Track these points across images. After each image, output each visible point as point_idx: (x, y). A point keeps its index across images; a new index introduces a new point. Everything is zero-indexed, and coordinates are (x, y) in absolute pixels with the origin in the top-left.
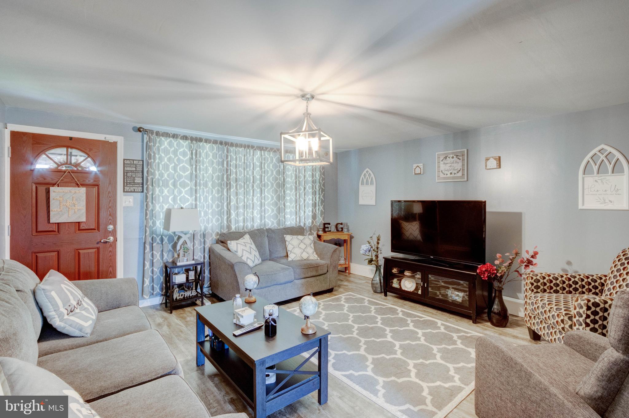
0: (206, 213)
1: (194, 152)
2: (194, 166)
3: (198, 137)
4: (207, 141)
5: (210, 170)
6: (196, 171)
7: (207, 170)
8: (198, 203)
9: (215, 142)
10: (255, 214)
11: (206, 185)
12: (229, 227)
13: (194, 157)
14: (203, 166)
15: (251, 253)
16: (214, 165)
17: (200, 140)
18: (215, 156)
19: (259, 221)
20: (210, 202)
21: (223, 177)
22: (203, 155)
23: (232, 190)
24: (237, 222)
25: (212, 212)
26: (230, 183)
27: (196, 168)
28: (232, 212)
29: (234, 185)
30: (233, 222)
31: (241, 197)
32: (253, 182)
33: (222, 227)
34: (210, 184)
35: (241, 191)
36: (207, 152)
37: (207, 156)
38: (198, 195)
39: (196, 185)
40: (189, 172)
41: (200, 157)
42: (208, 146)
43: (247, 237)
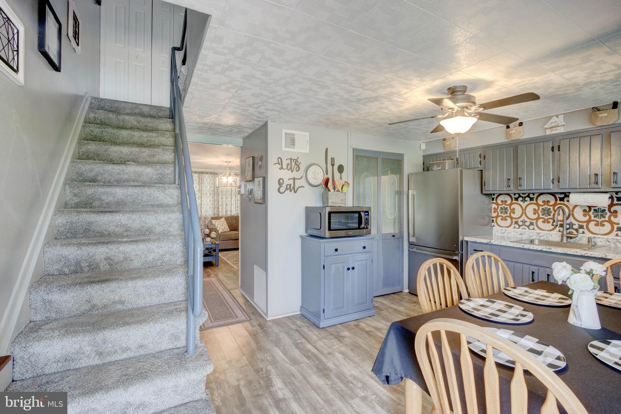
0: (206, 208)
1: (200, 179)
2: (200, 186)
3: (202, 171)
4: (207, 173)
5: (208, 187)
6: (201, 188)
7: (207, 187)
8: (202, 203)
9: (211, 173)
10: (232, 209)
11: (206, 194)
12: (219, 215)
13: (200, 181)
14: (205, 185)
15: (222, 226)
16: (210, 184)
17: (203, 173)
18: (210, 180)
19: (235, 212)
20: (208, 202)
21: (215, 190)
22: (204, 180)
23: (220, 196)
24: (222, 212)
25: (209, 207)
26: (219, 193)
27: (201, 186)
28: (220, 207)
29: (221, 194)
30: (220, 212)
31: (225, 200)
32: (231, 192)
33: (215, 214)
34: (208, 194)
35: (225, 197)
36: (207, 179)
37: (207, 180)
38: (202, 199)
39: (201, 194)
40: (198, 188)
41: (203, 181)
42: (207, 175)
43: (223, 219)
